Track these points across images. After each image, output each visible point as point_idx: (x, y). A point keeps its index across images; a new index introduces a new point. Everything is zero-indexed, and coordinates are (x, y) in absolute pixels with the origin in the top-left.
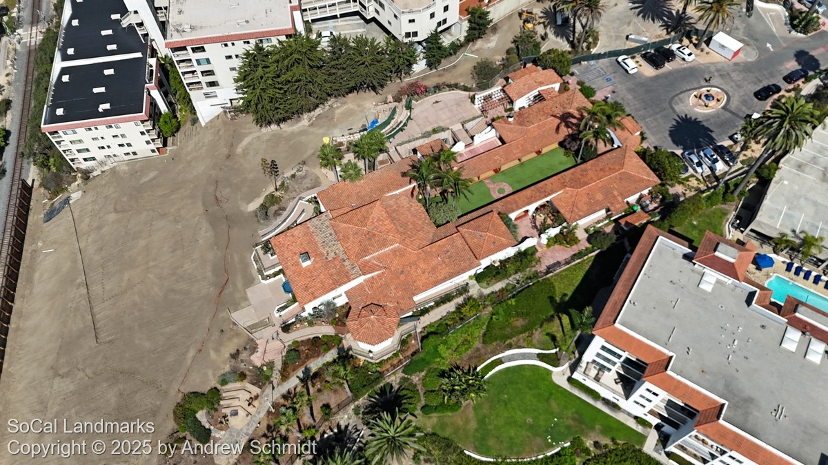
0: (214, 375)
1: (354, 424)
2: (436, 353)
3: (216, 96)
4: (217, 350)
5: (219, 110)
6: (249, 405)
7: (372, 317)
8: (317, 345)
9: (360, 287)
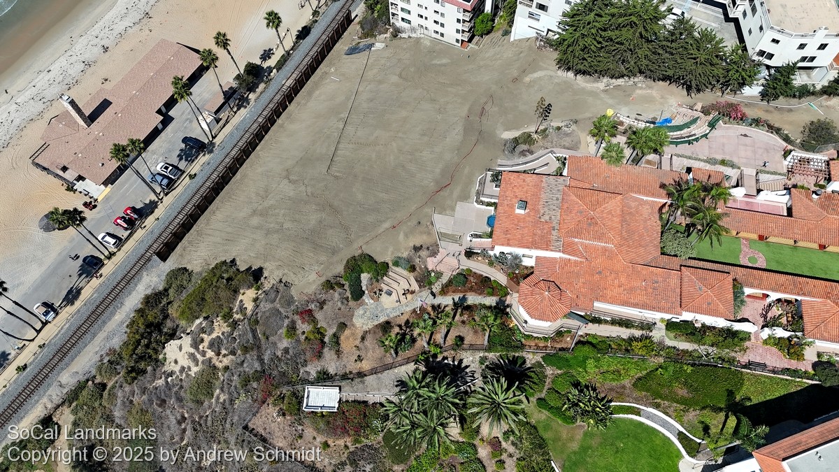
0: (393, 253)
1: (473, 369)
2: (583, 363)
3: (539, 20)
4: (406, 236)
5: (532, 34)
6: (403, 294)
7: (547, 293)
8: (485, 284)
9: (553, 260)
